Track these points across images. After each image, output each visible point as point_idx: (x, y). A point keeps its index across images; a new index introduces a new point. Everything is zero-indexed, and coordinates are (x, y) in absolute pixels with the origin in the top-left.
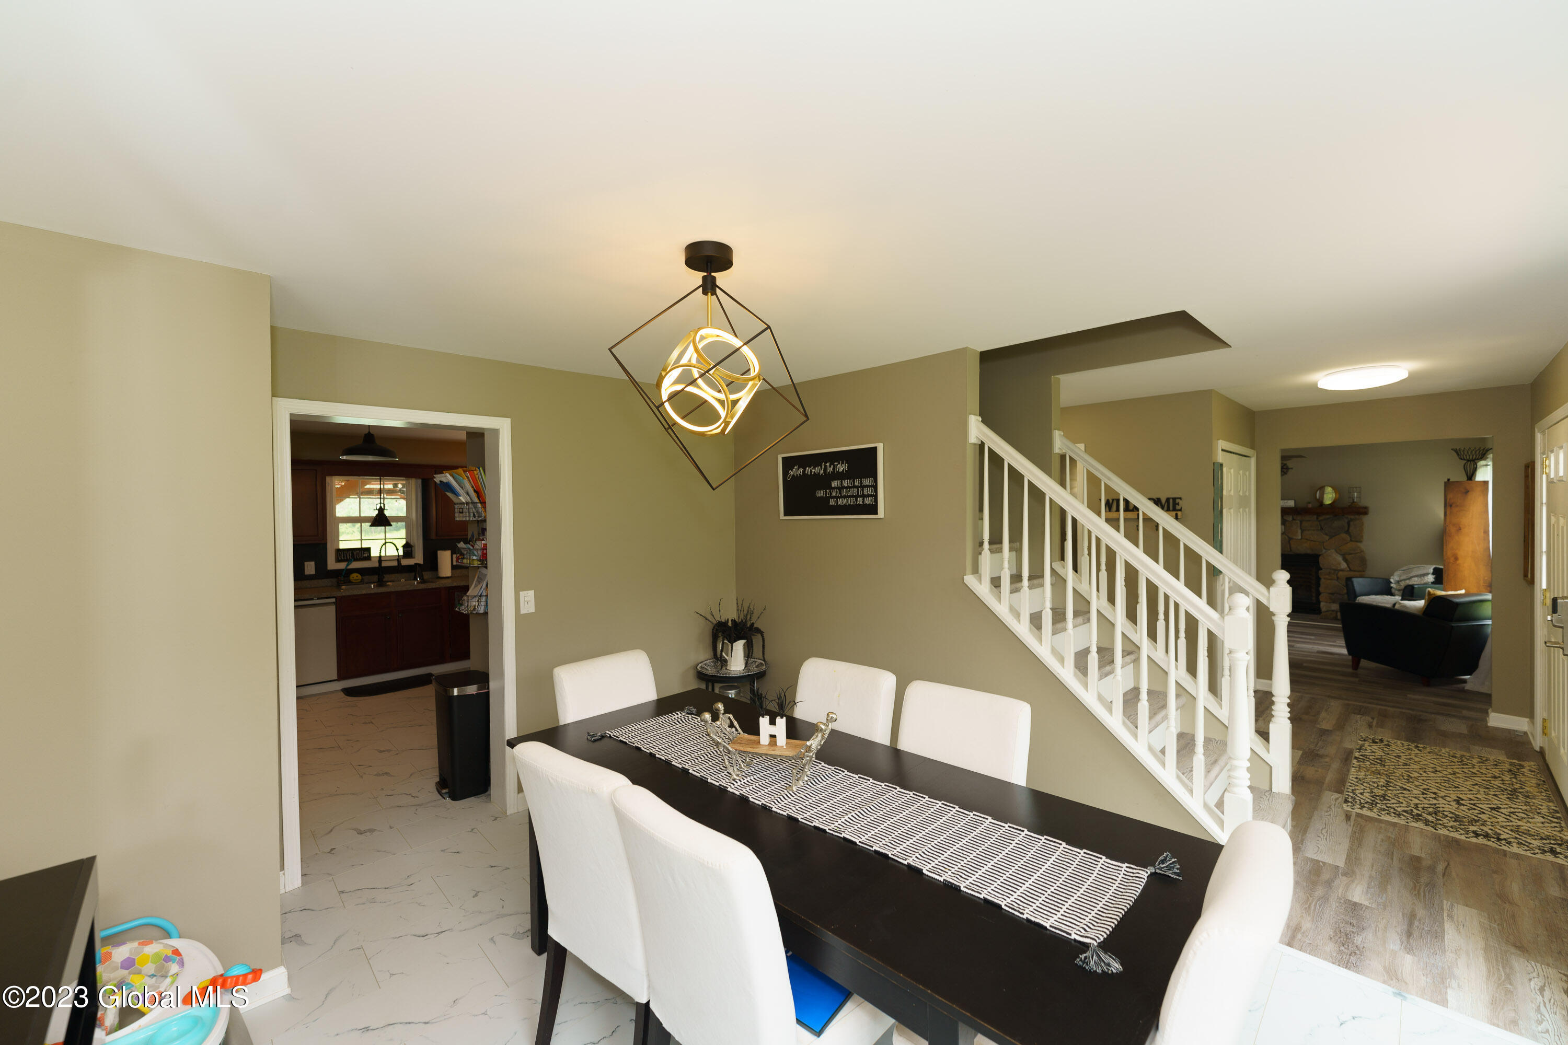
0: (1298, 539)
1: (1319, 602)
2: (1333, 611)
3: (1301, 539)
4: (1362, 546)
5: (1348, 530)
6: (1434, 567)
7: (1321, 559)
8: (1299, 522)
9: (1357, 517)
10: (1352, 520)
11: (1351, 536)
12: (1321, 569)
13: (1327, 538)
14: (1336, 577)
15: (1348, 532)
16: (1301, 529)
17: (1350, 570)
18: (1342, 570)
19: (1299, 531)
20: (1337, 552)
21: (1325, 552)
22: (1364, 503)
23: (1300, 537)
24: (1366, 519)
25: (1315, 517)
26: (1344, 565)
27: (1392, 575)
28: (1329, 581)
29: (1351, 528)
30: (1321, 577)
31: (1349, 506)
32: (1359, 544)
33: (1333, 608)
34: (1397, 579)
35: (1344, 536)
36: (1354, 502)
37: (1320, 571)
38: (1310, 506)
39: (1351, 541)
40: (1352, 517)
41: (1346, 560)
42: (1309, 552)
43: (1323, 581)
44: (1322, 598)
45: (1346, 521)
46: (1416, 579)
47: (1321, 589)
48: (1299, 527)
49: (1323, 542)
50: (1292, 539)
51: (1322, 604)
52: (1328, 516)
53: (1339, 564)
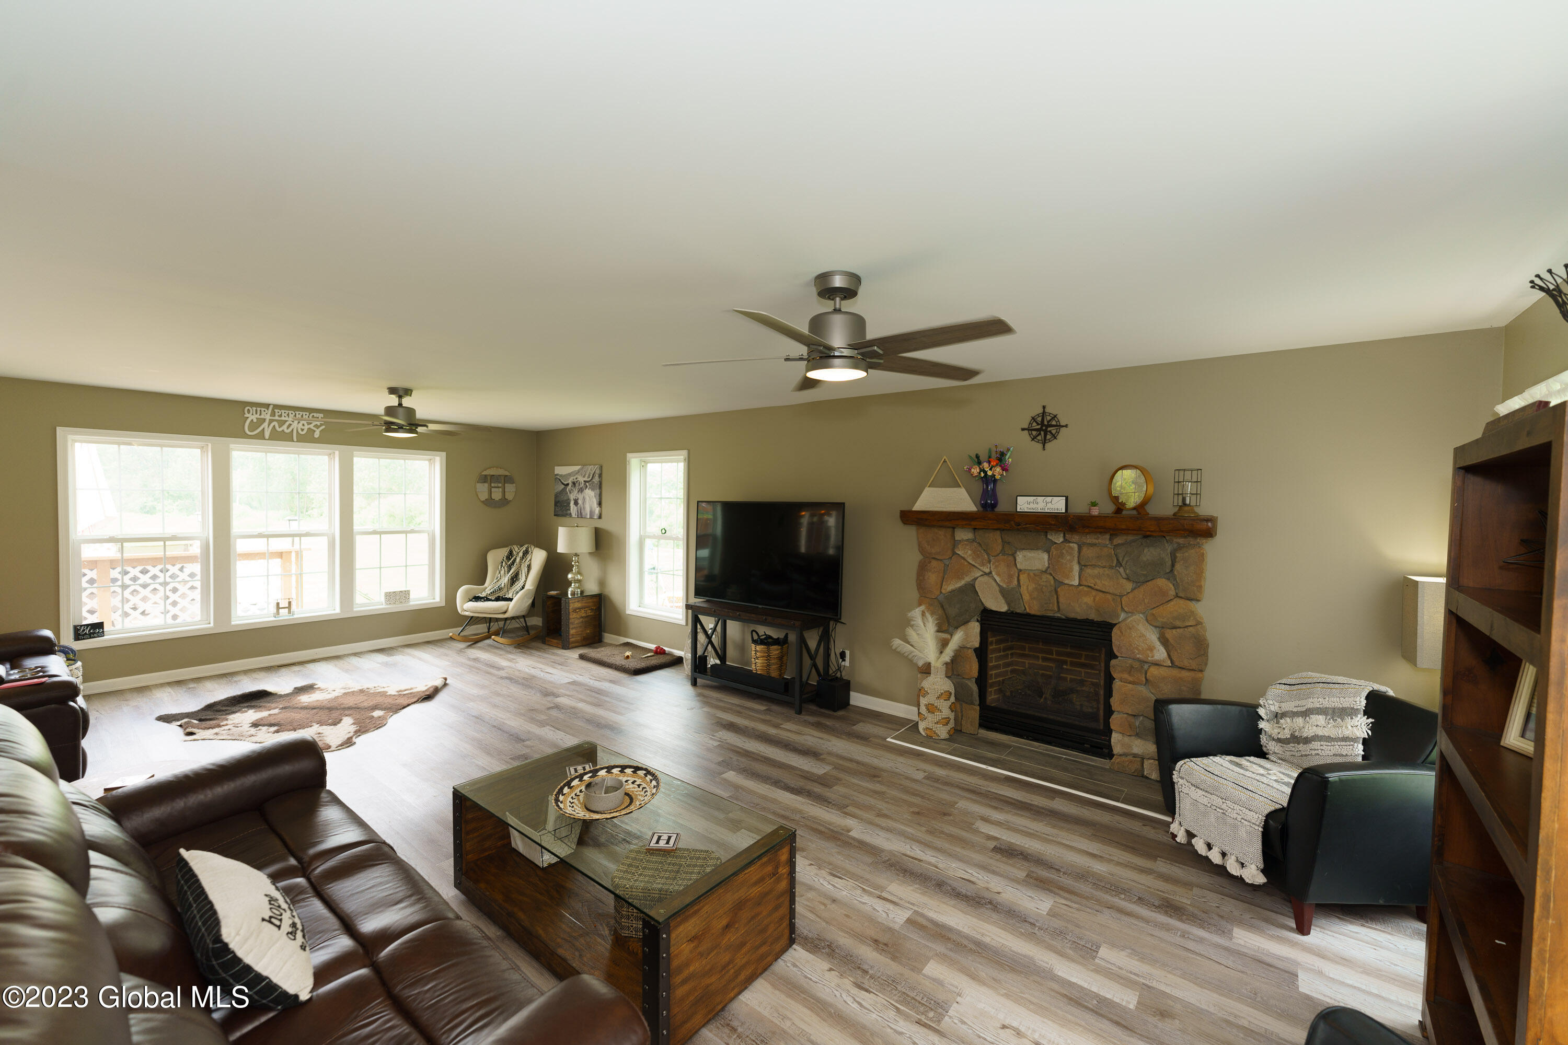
0: (1072, 585)
1: (1109, 732)
2: (1135, 756)
3: (1080, 585)
4: (1200, 609)
5: (1172, 571)
6: (1369, 687)
7: (1115, 632)
8: (1075, 546)
9: (1192, 541)
10: (1180, 548)
11: (1176, 586)
12: (1116, 657)
13: (1129, 586)
14: (1144, 679)
15: (1170, 574)
16: (1079, 563)
17: (1173, 665)
18: (1157, 664)
19: (1076, 568)
20: (1147, 620)
21: (1125, 620)
22: (1205, 509)
23: (1076, 582)
24: (1211, 548)
25: (1108, 536)
26: (1160, 653)
27: (1263, 694)
28: (1130, 686)
29: (1178, 567)
30: (1115, 675)
31: (1174, 515)
32: (1192, 605)
33: (1136, 750)
34: (1272, 708)
35: (1162, 582)
36: (1184, 504)
37: (1113, 662)
38: (1095, 512)
39: (1177, 596)
40: (1181, 541)
41: (1164, 642)
42: (1093, 616)
43: (1117, 685)
44: (1115, 721)
45: (1169, 548)
46: (1320, 719)
47: (1115, 702)
48: (1076, 559)
49: (1121, 596)
50: (1062, 583)
51: (1115, 737)
52: (1130, 538)
53: (1151, 649)
